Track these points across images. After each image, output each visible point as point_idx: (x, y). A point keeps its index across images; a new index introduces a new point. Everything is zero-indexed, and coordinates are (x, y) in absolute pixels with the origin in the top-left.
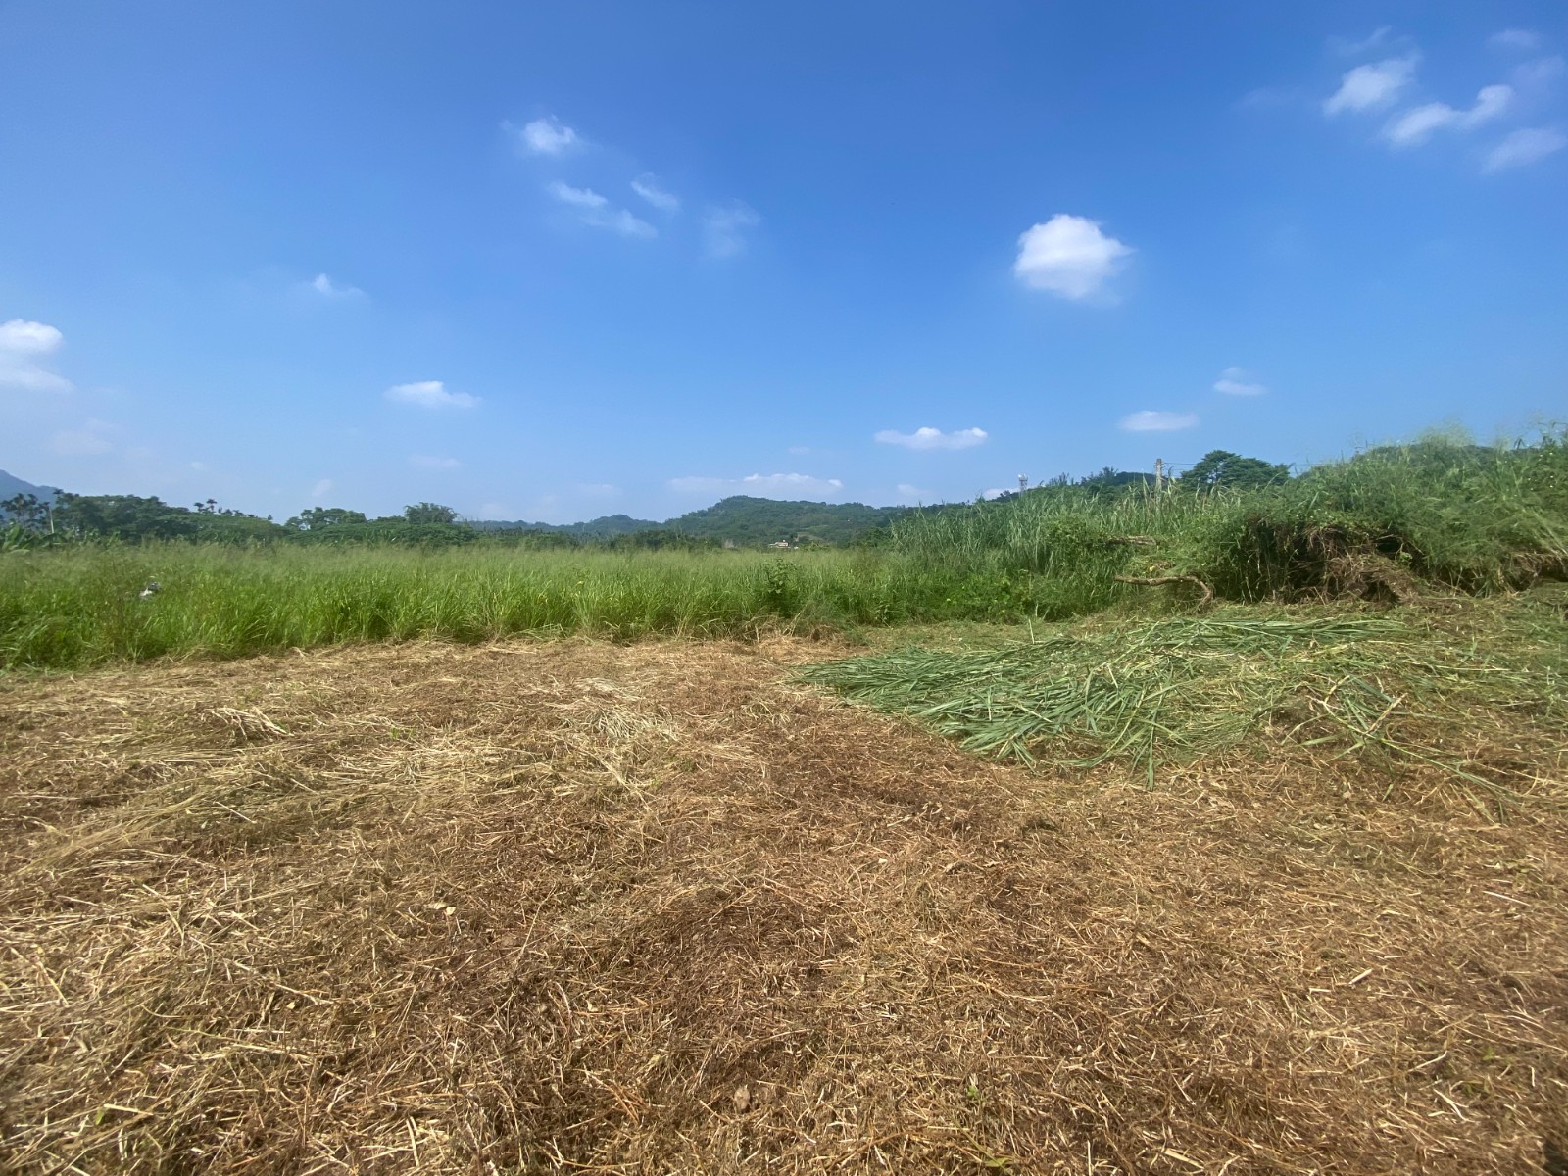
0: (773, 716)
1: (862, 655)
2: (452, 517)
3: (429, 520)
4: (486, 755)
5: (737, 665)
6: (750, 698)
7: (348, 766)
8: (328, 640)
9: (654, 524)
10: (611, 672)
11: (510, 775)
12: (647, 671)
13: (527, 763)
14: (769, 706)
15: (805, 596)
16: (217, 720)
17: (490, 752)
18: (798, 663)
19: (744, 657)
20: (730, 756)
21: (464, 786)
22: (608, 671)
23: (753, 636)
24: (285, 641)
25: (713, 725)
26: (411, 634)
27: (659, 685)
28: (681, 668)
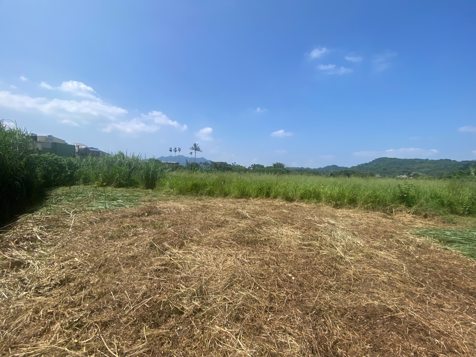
0: (407, 246)
1: (453, 228)
2: (284, 166)
3: (278, 167)
4: (298, 235)
5: (385, 222)
6: (393, 237)
7: (265, 229)
8: (257, 196)
9: (347, 168)
10: (333, 217)
11: (306, 243)
12: (347, 219)
13: (311, 240)
14: (404, 242)
15: (419, 198)
16: (238, 212)
17: (299, 234)
18: (417, 226)
19: (388, 220)
20: (386, 257)
21: (293, 243)
22: (332, 216)
23: (392, 212)
24: (249, 196)
25: (377, 244)
26: (275, 197)
27: (352, 224)
28: (360, 220)
